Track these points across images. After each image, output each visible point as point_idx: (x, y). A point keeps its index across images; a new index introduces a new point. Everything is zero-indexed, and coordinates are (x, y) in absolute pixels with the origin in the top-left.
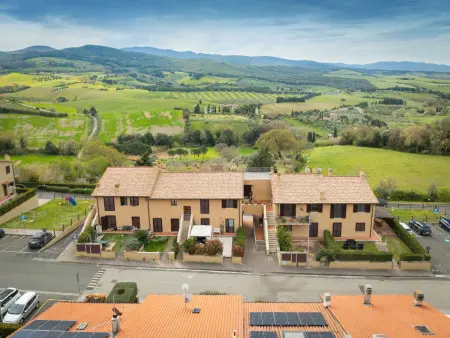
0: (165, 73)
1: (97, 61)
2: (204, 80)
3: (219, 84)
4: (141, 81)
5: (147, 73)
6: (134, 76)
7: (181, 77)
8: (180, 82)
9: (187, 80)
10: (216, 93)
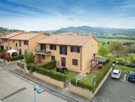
0: (104, 33)
1: (85, 30)
2: (117, 36)
3: (122, 37)
4: (96, 35)
5: (98, 33)
6: (94, 34)
7: (109, 35)
8: (108, 36)
9: (111, 36)
10: (120, 40)
